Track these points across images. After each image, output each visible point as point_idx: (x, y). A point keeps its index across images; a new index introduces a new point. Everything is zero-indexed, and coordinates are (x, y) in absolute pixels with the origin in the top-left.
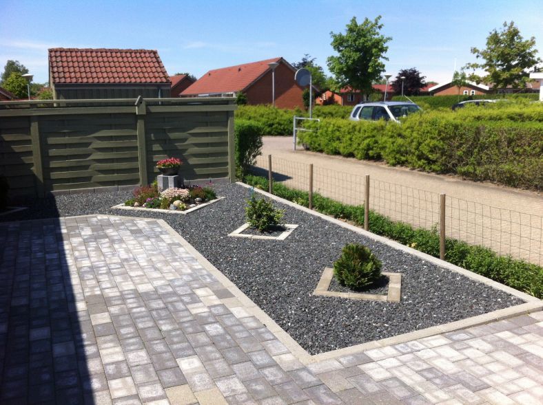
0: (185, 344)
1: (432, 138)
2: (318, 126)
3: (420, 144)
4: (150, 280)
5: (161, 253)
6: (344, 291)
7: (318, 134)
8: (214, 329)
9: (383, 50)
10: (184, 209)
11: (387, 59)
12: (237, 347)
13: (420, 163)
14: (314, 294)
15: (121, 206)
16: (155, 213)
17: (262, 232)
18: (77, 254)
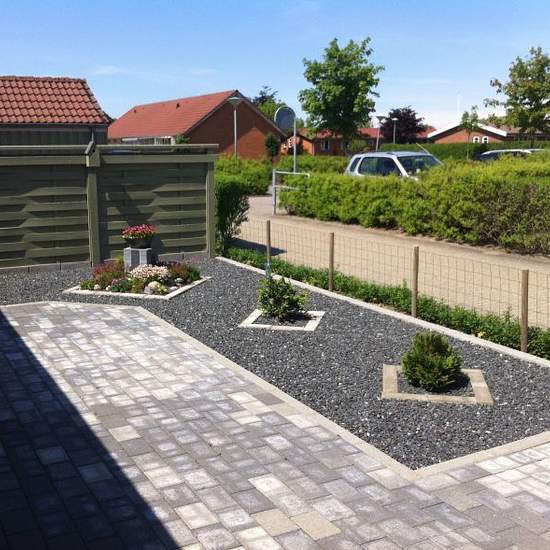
0: (251, 462)
1: (466, 199)
2: (308, 183)
3: (449, 206)
4: (167, 384)
5: (160, 350)
6: (419, 393)
7: (308, 193)
8: (278, 442)
9: (371, 83)
10: (164, 293)
11: (377, 94)
12: (318, 464)
13: (450, 231)
14: (383, 396)
15: (75, 290)
16: (127, 298)
17: (282, 321)
18: (48, 352)
